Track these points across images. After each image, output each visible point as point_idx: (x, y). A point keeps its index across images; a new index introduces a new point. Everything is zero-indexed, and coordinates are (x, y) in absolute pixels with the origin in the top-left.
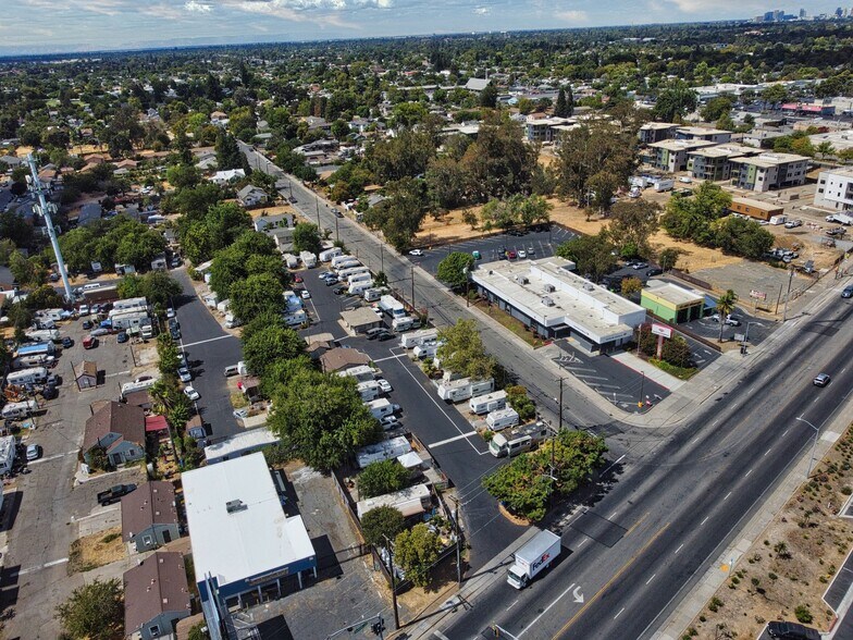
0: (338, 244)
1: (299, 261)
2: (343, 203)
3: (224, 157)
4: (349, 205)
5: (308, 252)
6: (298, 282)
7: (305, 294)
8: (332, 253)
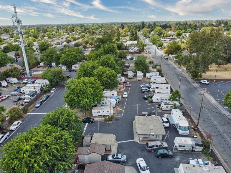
0: (159, 71)
1: (135, 76)
4: (172, 55)
5: (141, 72)
6: (127, 87)
7: (125, 95)
8: (153, 74)
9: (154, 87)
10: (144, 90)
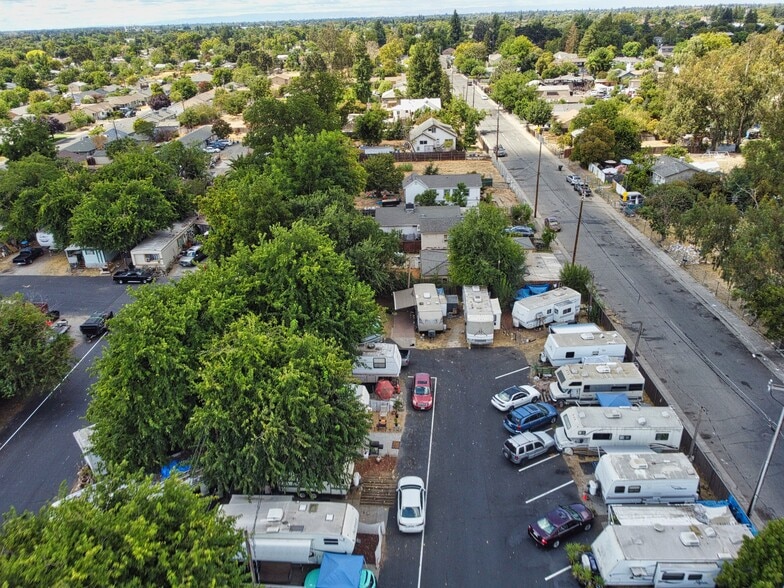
0: (574, 279)
2: (594, 167)
3: (418, 78)
4: (606, 171)
5: (486, 294)
6: (416, 409)
7: (409, 512)
8: (552, 307)
9: (584, 433)
10: (522, 451)
